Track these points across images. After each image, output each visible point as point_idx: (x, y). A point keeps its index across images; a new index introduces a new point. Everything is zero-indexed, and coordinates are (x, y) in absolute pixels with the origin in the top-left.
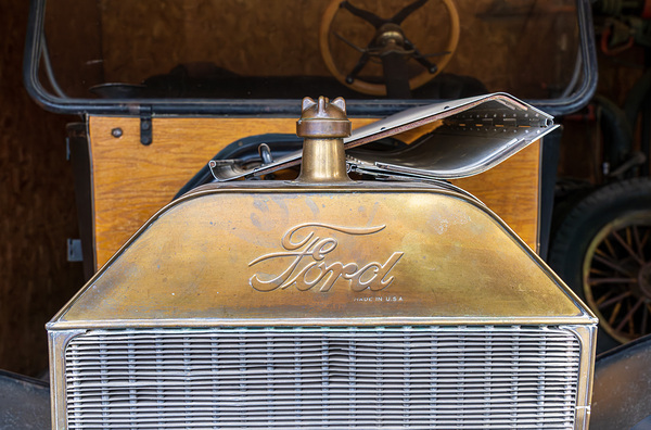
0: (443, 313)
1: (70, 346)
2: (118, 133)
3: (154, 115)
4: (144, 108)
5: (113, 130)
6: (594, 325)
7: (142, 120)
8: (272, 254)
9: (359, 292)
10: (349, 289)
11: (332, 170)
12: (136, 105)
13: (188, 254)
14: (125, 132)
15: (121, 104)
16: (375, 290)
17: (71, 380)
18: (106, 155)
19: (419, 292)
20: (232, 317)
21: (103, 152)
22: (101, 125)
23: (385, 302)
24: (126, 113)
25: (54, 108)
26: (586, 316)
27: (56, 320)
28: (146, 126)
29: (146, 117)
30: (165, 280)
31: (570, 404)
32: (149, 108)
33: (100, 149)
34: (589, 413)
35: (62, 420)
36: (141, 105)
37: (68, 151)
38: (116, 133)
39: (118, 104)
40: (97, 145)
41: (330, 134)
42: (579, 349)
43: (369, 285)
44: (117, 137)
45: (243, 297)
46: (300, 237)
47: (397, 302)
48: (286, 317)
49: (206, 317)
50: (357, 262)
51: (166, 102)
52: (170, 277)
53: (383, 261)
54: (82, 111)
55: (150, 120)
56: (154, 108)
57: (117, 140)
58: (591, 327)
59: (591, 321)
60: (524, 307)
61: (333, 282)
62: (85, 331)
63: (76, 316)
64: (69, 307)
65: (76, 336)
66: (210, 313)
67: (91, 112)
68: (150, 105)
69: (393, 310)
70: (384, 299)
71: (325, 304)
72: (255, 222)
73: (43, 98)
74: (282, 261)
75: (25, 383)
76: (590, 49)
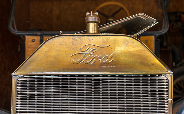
0: (128, 71)
1: (18, 81)
2: (34, 41)
3: (44, 36)
4: (41, 34)
5: (32, 40)
6: (172, 74)
7: (41, 37)
8: (78, 53)
9: (103, 64)
10: (100, 63)
11: (95, 31)
12: (39, 33)
13: (53, 53)
14: (36, 40)
15: (35, 33)
16: (107, 64)
17: (18, 91)
18: (30, 47)
19: (120, 64)
20: (66, 72)
21: (29, 46)
22: (29, 39)
23: (110, 67)
24: (36, 35)
25: (16, 34)
26: (169, 71)
27: (15, 73)
28: (42, 38)
29: (42, 36)
30: (47, 61)
31: (166, 99)
32: (43, 34)
33: (28, 45)
34: (172, 101)
35: (14, 103)
36: (41, 33)
37: (19, 49)
38: (33, 41)
39: (34, 33)
40: (27, 44)
41: (94, 21)
42: (168, 82)
43: (106, 62)
44: (33, 42)
45: (69, 66)
46: (86, 48)
47: (114, 67)
48: (82, 72)
49: (58, 72)
50: (102, 55)
51: (48, 32)
52: (48, 60)
53: (110, 55)
54: (24, 35)
55: (43, 37)
56: (44, 34)
57: (33, 43)
58: (171, 75)
59: (171, 73)
60: (151, 69)
61: (95, 61)
62: (23, 76)
63: (20, 71)
64: (19, 69)
65: (20, 77)
66: (59, 71)
67: (26, 35)
68: (43, 33)
69: (113, 70)
70: (110, 66)
71: (93, 68)
72: (73, 44)
73: (13, 31)
74: (80, 55)
75: (2, 111)
76: (166, 18)
